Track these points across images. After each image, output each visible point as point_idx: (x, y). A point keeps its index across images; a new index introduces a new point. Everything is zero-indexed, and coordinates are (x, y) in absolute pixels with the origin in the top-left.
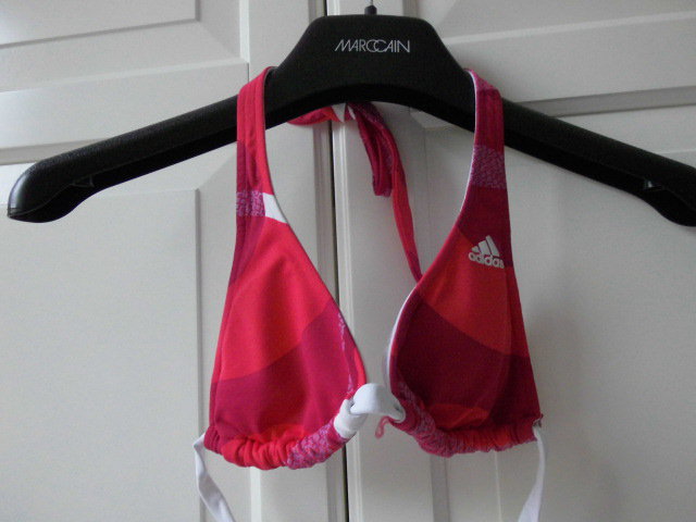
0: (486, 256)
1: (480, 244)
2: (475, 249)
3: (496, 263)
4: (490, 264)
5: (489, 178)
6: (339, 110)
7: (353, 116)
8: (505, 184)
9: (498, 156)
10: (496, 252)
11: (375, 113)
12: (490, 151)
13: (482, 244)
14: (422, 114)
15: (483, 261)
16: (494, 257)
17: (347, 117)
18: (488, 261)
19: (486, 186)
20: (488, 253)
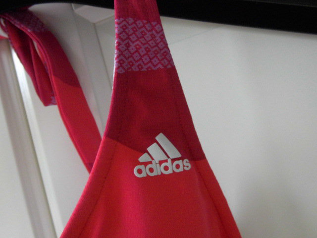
0: (161, 162)
1: (149, 149)
2: (143, 158)
3: (178, 166)
4: (170, 172)
5: (146, 59)
8: (170, 61)
9: (153, 28)
10: (174, 153)
11: (34, 20)
12: (140, 23)
13: (153, 149)
14: (86, 7)
15: (159, 170)
16: (173, 160)
18: (166, 168)
19: (144, 69)
20: (165, 158)
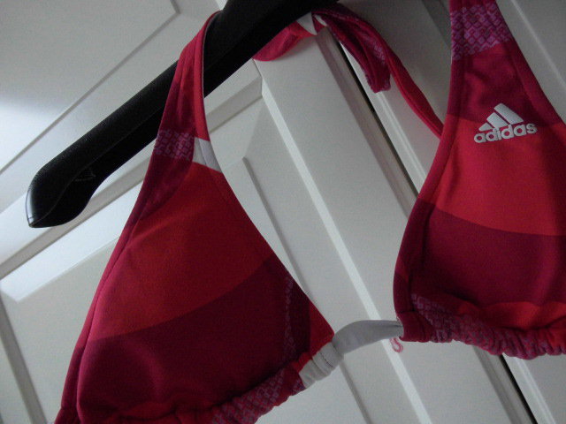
0: (501, 129)
1: (489, 119)
3: (520, 131)
5: (481, 40)
6: (307, 24)
7: (323, 23)
9: (487, 9)
10: (513, 118)
12: (473, 9)
13: (492, 118)
15: (499, 136)
17: (318, 26)
18: (507, 134)
19: (481, 50)
20: (505, 124)
